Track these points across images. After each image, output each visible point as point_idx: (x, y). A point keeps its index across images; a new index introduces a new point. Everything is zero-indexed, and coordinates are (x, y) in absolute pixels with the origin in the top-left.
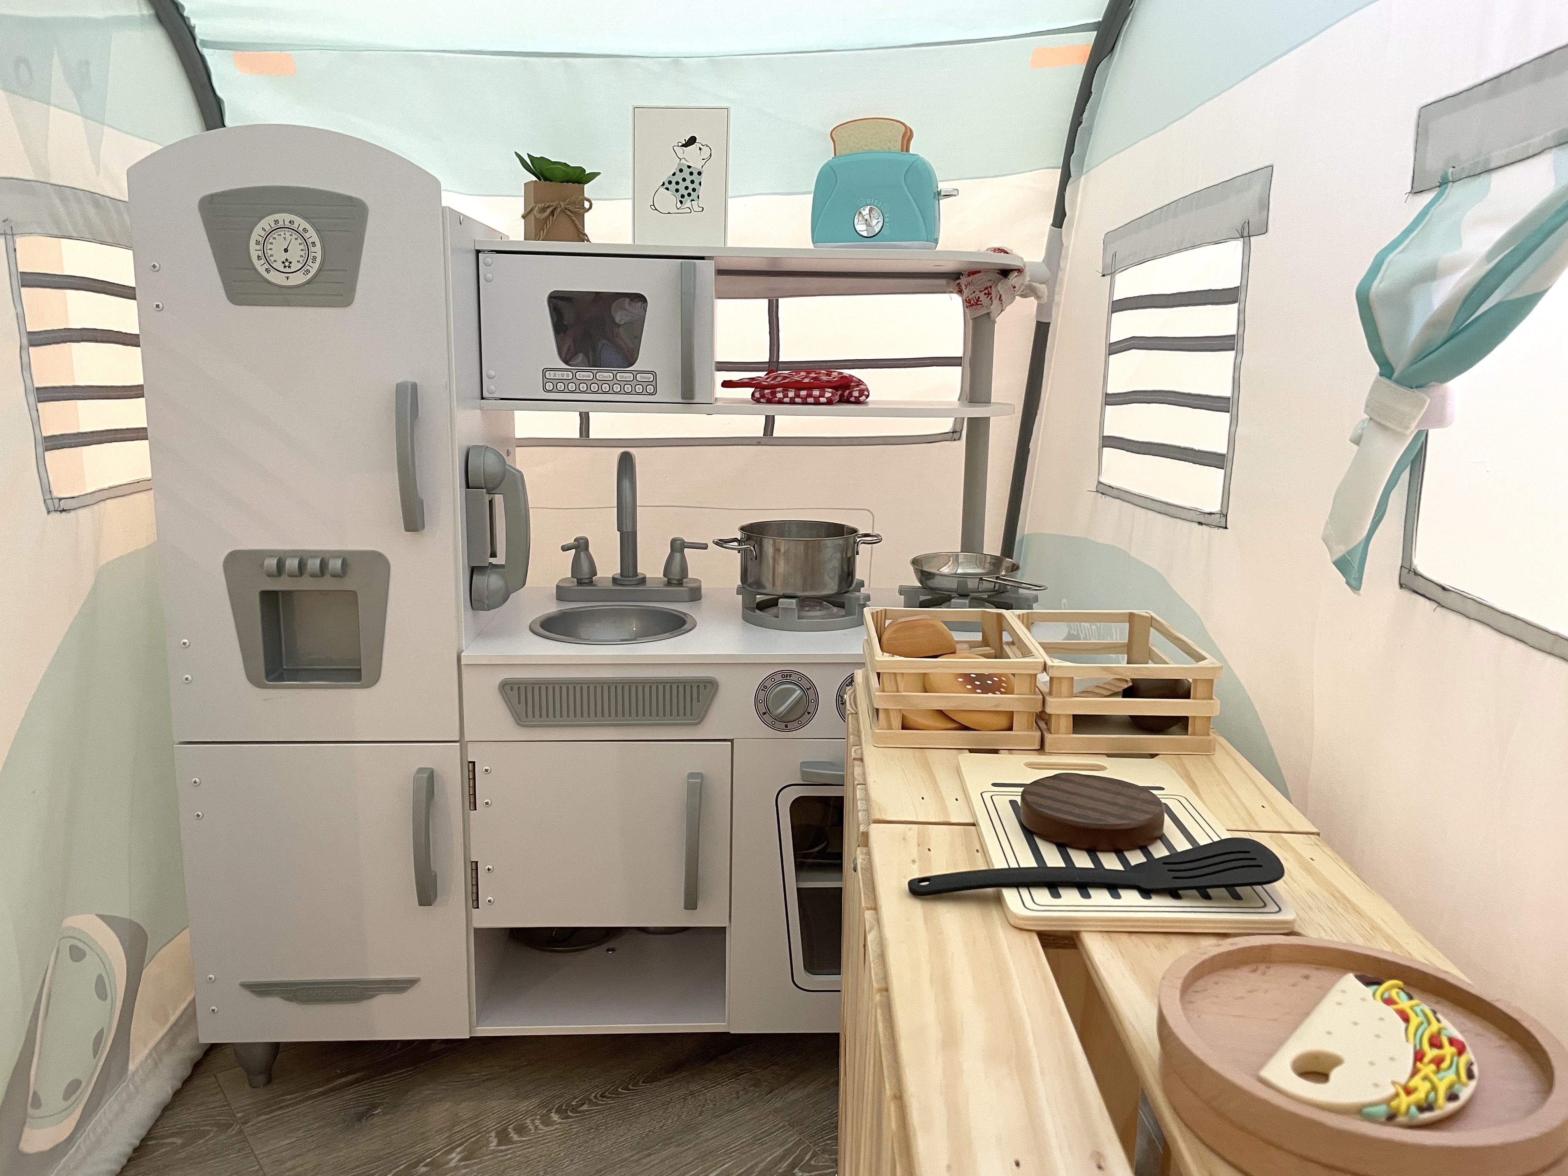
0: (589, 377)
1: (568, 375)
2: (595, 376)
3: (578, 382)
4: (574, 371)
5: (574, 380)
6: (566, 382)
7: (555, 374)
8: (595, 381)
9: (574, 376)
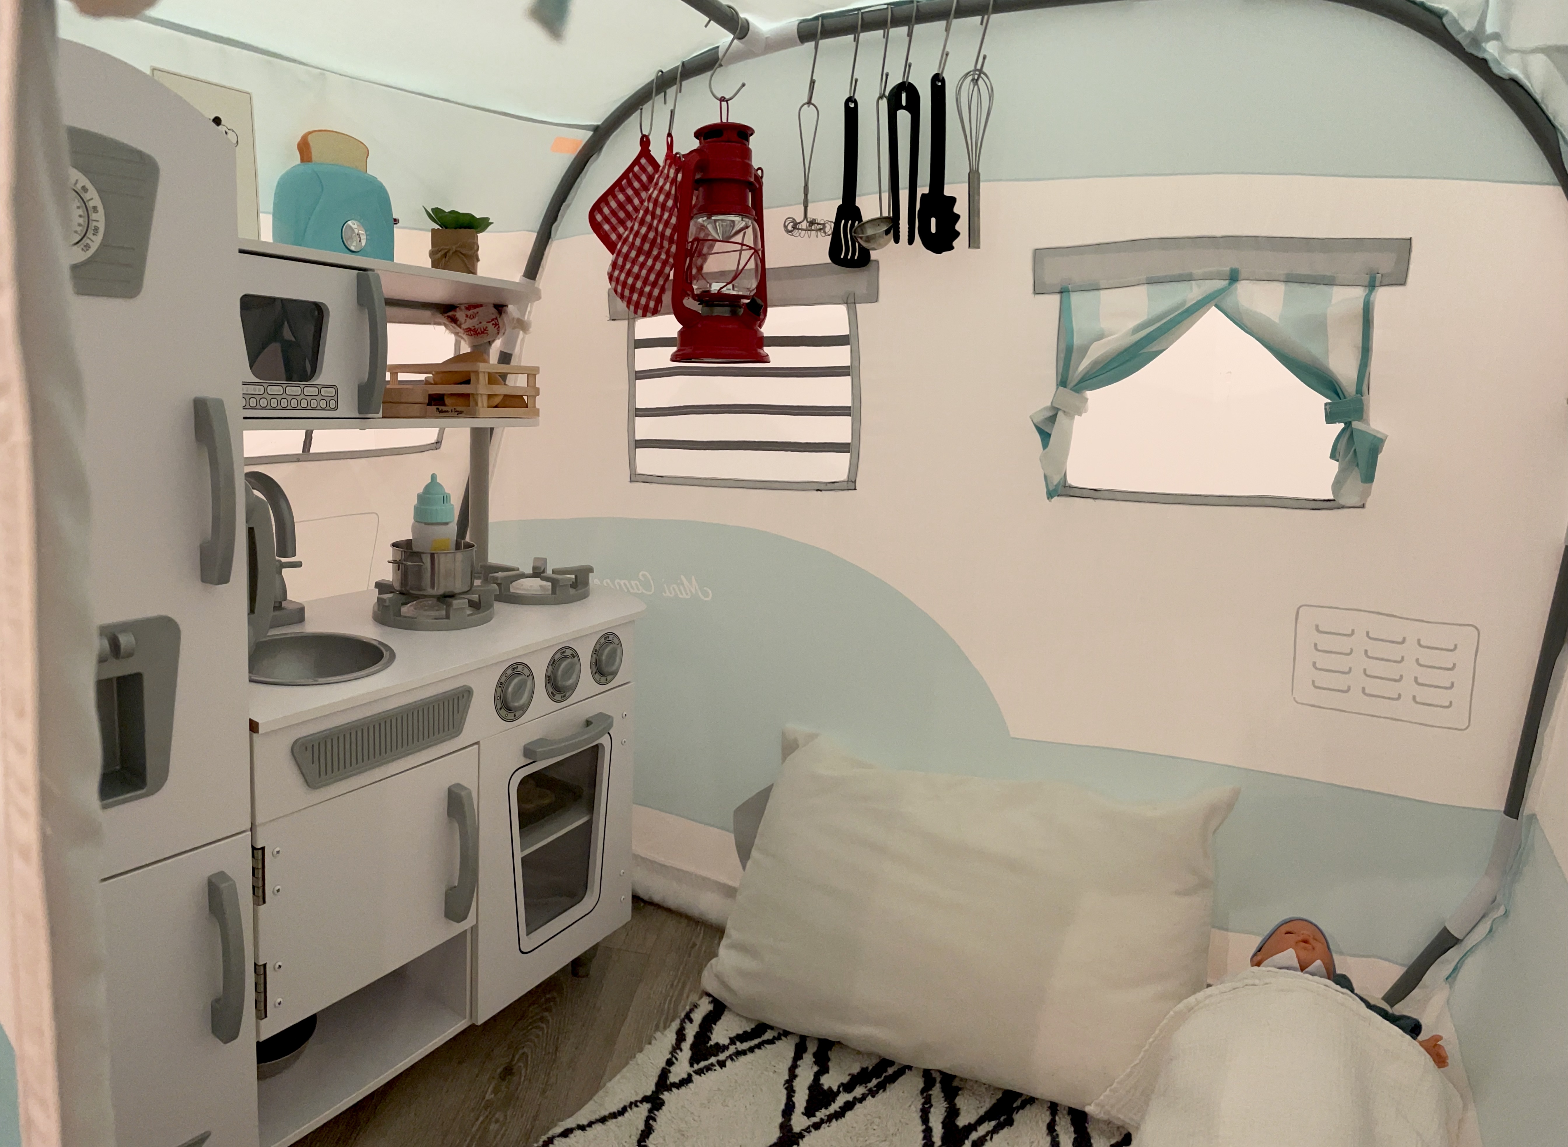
0: (280, 391)
1: (259, 390)
2: (284, 391)
3: (269, 397)
4: (266, 385)
5: (265, 395)
6: (258, 397)
7: (247, 388)
8: (284, 396)
9: (266, 390)
